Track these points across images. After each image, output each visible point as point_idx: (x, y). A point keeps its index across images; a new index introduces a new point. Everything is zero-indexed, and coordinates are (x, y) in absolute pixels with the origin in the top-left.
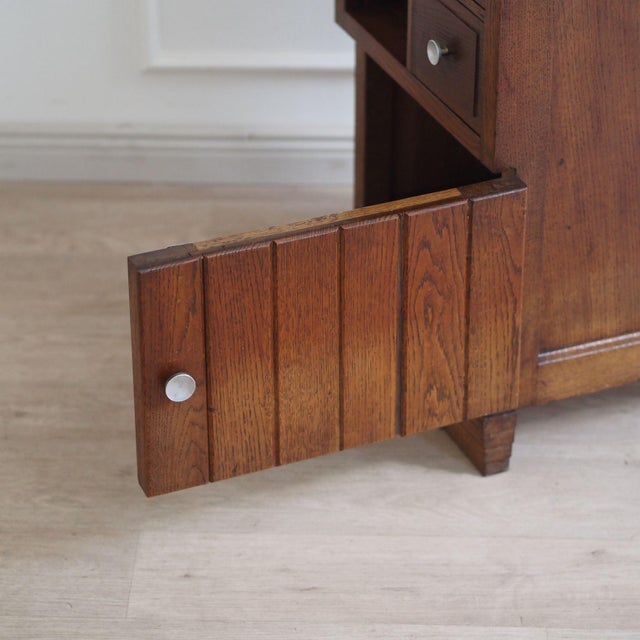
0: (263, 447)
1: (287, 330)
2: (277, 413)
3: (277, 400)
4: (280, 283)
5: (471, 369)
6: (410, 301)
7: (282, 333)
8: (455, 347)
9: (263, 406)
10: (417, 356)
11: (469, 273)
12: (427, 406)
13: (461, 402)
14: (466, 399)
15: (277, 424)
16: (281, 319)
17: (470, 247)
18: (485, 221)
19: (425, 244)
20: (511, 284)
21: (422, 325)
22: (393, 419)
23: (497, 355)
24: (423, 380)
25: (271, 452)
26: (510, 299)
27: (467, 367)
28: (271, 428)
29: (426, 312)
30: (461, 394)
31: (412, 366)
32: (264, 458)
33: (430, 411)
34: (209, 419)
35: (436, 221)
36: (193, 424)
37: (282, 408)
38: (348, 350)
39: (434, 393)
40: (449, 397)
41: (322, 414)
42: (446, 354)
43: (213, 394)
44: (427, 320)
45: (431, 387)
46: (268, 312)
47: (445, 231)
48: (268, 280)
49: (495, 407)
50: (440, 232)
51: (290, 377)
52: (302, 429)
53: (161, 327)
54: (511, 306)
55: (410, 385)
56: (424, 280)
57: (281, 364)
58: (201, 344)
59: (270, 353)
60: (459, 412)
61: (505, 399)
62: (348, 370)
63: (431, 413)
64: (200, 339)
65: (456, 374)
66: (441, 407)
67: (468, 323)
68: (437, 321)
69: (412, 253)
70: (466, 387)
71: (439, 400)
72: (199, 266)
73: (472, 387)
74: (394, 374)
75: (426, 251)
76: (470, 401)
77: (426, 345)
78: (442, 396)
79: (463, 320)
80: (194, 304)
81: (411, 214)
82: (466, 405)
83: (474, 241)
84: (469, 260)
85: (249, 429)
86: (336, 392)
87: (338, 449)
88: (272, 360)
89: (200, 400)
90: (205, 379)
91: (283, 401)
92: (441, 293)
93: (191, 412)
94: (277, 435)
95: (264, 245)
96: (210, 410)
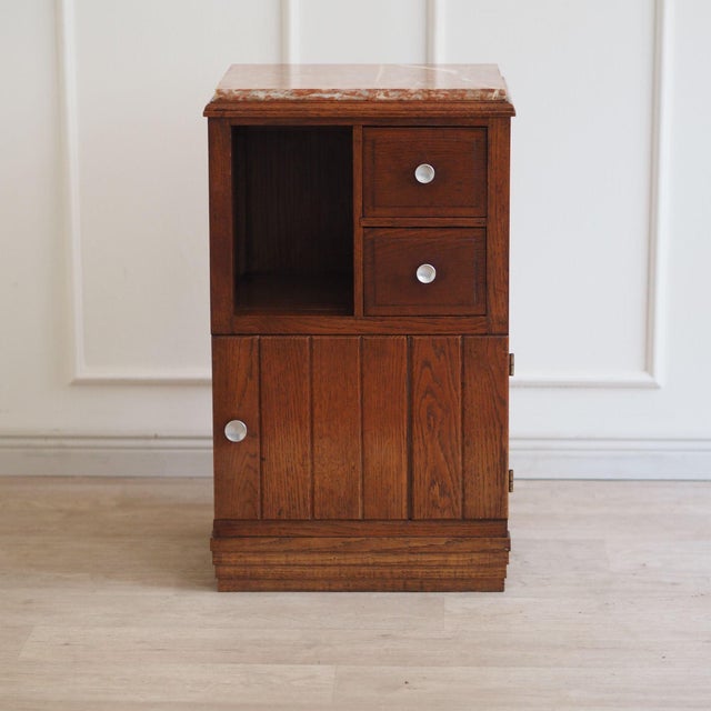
0: (301, 500)
1: (321, 406)
2: (313, 475)
3: (313, 463)
4: (315, 370)
5: (468, 476)
6: (416, 407)
7: (317, 410)
8: (453, 455)
9: (302, 465)
10: (423, 454)
11: (463, 395)
12: (431, 498)
13: (460, 503)
14: (463, 500)
15: (313, 484)
16: (315, 397)
17: (463, 373)
18: (475, 356)
19: (427, 364)
20: (497, 412)
21: (425, 430)
22: (405, 504)
23: (488, 469)
24: (427, 475)
25: (309, 506)
26: (497, 424)
27: (464, 472)
28: (309, 486)
29: (428, 418)
30: (460, 497)
31: (418, 462)
32: (302, 509)
33: (433, 502)
34: (261, 466)
35: (435, 347)
36: (248, 466)
37: (317, 471)
38: (368, 435)
39: (437, 488)
40: (449, 495)
41: (348, 483)
42: (446, 457)
43: (264, 447)
44: (429, 425)
45: (433, 483)
46: (307, 389)
47: (442, 358)
48: (307, 366)
49: (488, 512)
50: (439, 357)
51: (322, 446)
52: (332, 492)
53: (227, 384)
54: (497, 430)
55: (417, 477)
56: (426, 392)
57: (316, 434)
58: (257, 404)
59: (308, 425)
60: (458, 510)
61: (496, 508)
62: (368, 452)
63: (434, 504)
64: (256, 399)
65: (455, 478)
66: (443, 501)
67: (463, 437)
68: (437, 429)
69: (417, 368)
70: (463, 490)
71: (441, 495)
72: (256, 342)
73: (468, 491)
74: (405, 467)
75: (427, 369)
76: (467, 503)
77: (429, 446)
78: (443, 492)
79: (459, 431)
80: (251, 371)
81: (418, 338)
82: (463, 505)
83: (467, 370)
84: (463, 384)
85: (291, 482)
86: (359, 468)
87: (360, 517)
88: (308, 431)
89: (255, 448)
90: (257, 432)
91: (318, 466)
92: (440, 406)
93: (247, 457)
94: (313, 492)
95: (303, 338)
96: (262, 459)
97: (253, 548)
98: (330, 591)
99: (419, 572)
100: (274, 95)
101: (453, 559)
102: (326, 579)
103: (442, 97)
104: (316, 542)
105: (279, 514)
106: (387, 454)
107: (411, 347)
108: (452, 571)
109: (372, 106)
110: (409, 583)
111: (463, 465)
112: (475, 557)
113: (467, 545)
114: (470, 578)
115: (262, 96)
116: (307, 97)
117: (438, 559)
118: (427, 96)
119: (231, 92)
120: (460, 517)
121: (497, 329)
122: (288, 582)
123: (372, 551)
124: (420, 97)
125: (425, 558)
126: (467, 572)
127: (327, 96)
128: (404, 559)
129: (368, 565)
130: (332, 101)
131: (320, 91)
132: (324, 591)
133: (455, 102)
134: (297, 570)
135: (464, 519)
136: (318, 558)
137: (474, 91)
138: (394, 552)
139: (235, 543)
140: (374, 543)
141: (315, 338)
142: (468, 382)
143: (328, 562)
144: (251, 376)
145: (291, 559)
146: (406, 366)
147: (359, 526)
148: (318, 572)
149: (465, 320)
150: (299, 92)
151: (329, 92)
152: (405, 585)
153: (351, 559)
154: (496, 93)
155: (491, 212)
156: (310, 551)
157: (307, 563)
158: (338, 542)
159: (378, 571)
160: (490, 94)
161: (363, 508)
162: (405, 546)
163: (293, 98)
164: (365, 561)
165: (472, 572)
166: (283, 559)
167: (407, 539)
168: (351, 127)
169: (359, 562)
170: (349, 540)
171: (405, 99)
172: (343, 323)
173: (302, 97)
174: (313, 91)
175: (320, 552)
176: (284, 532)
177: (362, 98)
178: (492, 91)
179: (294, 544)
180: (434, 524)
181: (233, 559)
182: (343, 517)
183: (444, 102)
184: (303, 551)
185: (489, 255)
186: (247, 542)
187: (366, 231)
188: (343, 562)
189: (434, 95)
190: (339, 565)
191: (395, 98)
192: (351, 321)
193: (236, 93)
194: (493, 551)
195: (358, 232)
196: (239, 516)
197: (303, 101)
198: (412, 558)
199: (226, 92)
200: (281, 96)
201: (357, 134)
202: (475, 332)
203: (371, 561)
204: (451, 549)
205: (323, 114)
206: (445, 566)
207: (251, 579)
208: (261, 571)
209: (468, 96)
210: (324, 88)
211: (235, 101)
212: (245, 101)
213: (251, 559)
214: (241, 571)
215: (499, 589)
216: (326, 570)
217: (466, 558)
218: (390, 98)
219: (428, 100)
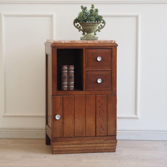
0: (72, 132)
1: (76, 111)
2: (74, 127)
3: (74, 124)
4: (75, 103)
5: (108, 126)
6: (97, 111)
8: (105, 121)
9: (72, 125)
10: (98, 121)
11: (107, 108)
13: (106, 132)
14: (107, 131)
15: (74, 129)
16: (75, 109)
18: (110, 99)
19: (99, 101)
20: (114, 111)
21: (99, 116)
22: (94, 133)
23: (112, 124)
24: (99, 126)
25: (73, 134)
26: (114, 114)
27: (107, 125)
28: (73, 129)
29: (100, 113)
30: (106, 131)
31: (97, 123)
33: (101, 132)
34: (63, 125)
35: (101, 97)
36: (60, 125)
38: (86, 117)
39: (101, 129)
40: (104, 130)
41: (82, 128)
42: (103, 122)
43: (64, 121)
44: (100, 115)
46: (73, 107)
47: (103, 99)
48: (73, 102)
49: (112, 134)
50: (102, 99)
51: (77, 120)
52: (78, 131)
53: (56, 106)
54: (114, 115)
55: (97, 126)
56: (99, 107)
57: (75, 118)
58: (62, 111)
59: (73, 115)
60: (106, 134)
61: (114, 133)
62: (86, 121)
63: (101, 133)
64: (62, 110)
65: (105, 126)
66: (103, 132)
67: (107, 117)
68: (102, 115)
69: (97, 102)
70: (107, 129)
72: (62, 97)
73: (108, 129)
74: (94, 124)
77: (100, 119)
78: (103, 130)
79: (106, 116)
80: (61, 104)
81: (97, 95)
82: (107, 133)
83: (108, 102)
84: (107, 105)
85: (70, 128)
86: (84, 125)
87: (85, 136)
88: (73, 116)
89: (62, 121)
90: (62, 117)
91: (76, 125)
92: (102, 110)
93: (60, 123)
94: (74, 131)
95: (72, 96)
96: (63, 123)
97: (61, 144)
98: (78, 153)
99: (97, 148)
100: (66, 42)
101: (105, 145)
102: (76, 150)
103: (102, 42)
104: (75, 142)
105: (67, 136)
106: (91, 121)
107: (96, 97)
108: (104, 148)
109: (88, 44)
110: (95, 151)
111: (107, 123)
112: (110, 144)
113: (108, 142)
114: (108, 149)
115: (63, 42)
116: (73, 42)
117: (101, 145)
118: (99, 42)
119: (57, 41)
120: (106, 135)
121: (114, 93)
122: (68, 152)
123: (87, 144)
124: (97, 42)
125: (99, 145)
126: (108, 148)
127: (77, 42)
128: (94, 145)
129: (86, 147)
130: (79, 43)
131: (76, 41)
132: (76, 153)
133: (105, 43)
134: (70, 149)
135: (107, 136)
136: (75, 146)
137: (109, 41)
138: (92, 144)
139: (57, 143)
140: (88, 142)
141: (75, 96)
142: (108, 105)
143: (78, 147)
144: (61, 105)
145: (69, 146)
146: (95, 102)
147: (84, 138)
148: (75, 149)
149: (107, 91)
150: (71, 41)
151: (78, 41)
153: (82, 146)
154: (114, 41)
155: (113, 67)
156: (74, 144)
157: (73, 147)
158: (80, 142)
159: (88, 148)
160: (112, 42)
161: (85, 134)
162: (94, 142)
163: (70, 42)
164: (86, 146)
165: (109, 148)
166: (67, 146)
167: (95, 141)
168: (83, 49)
169: (84, 146)
170: (82, 141)
171: (94, 43)
172: (81, 92)
173: (72, 42)
174: (74, 41)
175: (76, 144)
176: (68, 140)
177: (85, 43)
178: (113, 41)
179: (70, 143)
180: (101, 137)
181: (56, 146)
182: (81, 136)
183: (103, 43)
184: (72, 144)
185: (112, 77)
186: (60, 142)
187: (86, 71)
188: (81, 146)
189: (100, 42)
190: (80, 147)
191: (92, 42)
192: (83, 92)
193: (58, 42)
194: (113, 143)
195: (84, 72)
196: (58, 137)
197: (72, 43)
198: (96, 145)
199: (56, 41)
200: (68, 42)
201: (84, 50)
202: (109, 94)
203: (87, 146)
204: (104, 143)
205: (77, 46)
206: (103, 147)
207: (60, 151)
208: (62, 149)
209: (108, 42)
210: (77, 40)
211: (58, 43)
212: (60, 43)
213: (60, 146)
214: (58, 149)
215: (115, 151)
216: (77, 148)
217: (107, 145)
218: (91, 43)
219: (99, 43)
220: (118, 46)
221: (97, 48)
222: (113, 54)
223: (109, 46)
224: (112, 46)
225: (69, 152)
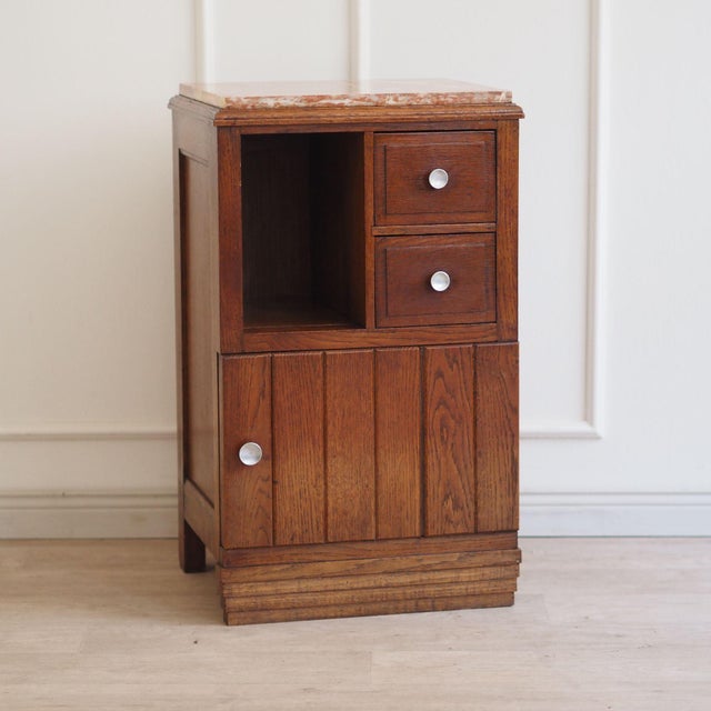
0: (315, 523)
1: (334, 425)
2: (326, 495)
3: (326, 484)
4: (328, 386)
5: (480, 488)
6: (430, 419)
7: (330, 427)
8: (466, 466)
9: (315, 486)
10: (436, 469)
11: (475, 405)
12: (444, 513)
13: (472, 515)
14: (476, 513)
15: (326, 505)
16: (329, 414)
17: (475, 383)
18: (486, 364)
19: (440, 374)
20: (509, 421)
21: (439, 444)
22: (418, 521)
23: (500, 480)
24: (441, 489)
25: (321, 529)
26: (509, 433)
27: (476, 484)
28: (322, 508)
29: (442, 430)
30: (472, 508)
31: (432, 476)
32: (315, 532)
33: (447, 516)
34: (274, 490)
35: (448, 357)
36: (260, 491)
37: (330, 492)
38: (381, 452)
40: (462, 508)
41: (361, 503)
42: (459, 470)
43: (277, 470)
44: (442, 437)
45: (446, 497)
46: (319, 408)
47: (455, 366)
48: (320, 382)
49: (500, 524)
50: (451, 367)
51: (336, 465)
52: (345, 513)
53: (239, 405)
54: (509, 439)
55: (430, 493)
56: (439, 404)
57: (329, 454)
58: (269, 425)
59: (321, 443)
60: (471, 523)
61: (508, 519)
62: (381, 469)
63: (448, 519)
64: (268, 420)
65: (467, 490)
66: (456, 516)
67: (475, 447)
68: (450, 441)
69: (430, 379)
70: (476, 503)
71: (454, 509)
72: (269, 361)
73: (481, 503)
74: (418, 481)
75: (441, 379)
76: (479, 515)
77: (443, 460)
78: (456, 506)
79: (472, 443)
80: (263, 392)
81: (429, 348)
82: (476, 519)
83: (479, 379)
84: (475, 393)
85: (304, 505)
86: (372, 486)
87: (373, 537)
88: (322, 449)
89: (267, 472)
90: (271, 455)
91: (331, 486)
92: (453, 417)
93: (260, 482)
94: (326, 515)
95: (316, 353)
96: (274, 482)
97: (266, 577)
98: (342, 617)
99: (431, 590)
100: (283, 103)
101: (464, 575)
102: (336, 605)
103: (450, 100)
104: (329, 567)
105: (292, 539)
106: (400, 470)
107: (423, 358)
108: (463, 587)
109: (384, 112)
110: (421, 603)
111: (476, 477)
112: (487, 571)
113: (478, 560)
114: (482, 594)
115: (271, 103)
116: (317, 104)
117: (450, 575)
118: (435, 100)
119: (239, 100)
120: (472, 530)
121: (507, 336)
122: (299, 611)
123: (385, 573)
124: (429, 102)
125: (438, 576)
126: (479, 587)
127: (337, 102)
128: (417, 578)
129: (381, 587)
130: (342, 107)
131: (330, 98)
132: (335, 617)
133: (463, 106)
134: (309, 597)
135: (476, 533)
136: (330, 583)
137: (481, 94)
138: (408, 571)
139: (246, 573)
140: (387, 564)
141: (328, 353)
142: (480, 391)
143: (341, 587)
144: (264, 397)
145: (304, 585)
146: (418, 376)
147: (369, 546)
148: (330, 597)
149: (475, 328)
150: (309, 99)
151: (338, 98)
152: (417, 605)
153: (363, 582)
154: (503, 95)
155: (501, 216)
156: (323, 577)
157: (318, 589)
158: (351, 565)
159: (390, 592)
160: (497, 97)
161: (377, 528)
162: (418, 564)
163: (303, 104)
164: (378, 584)
165: (484, 587)
166: (294, 586)
167: (420, 557)
168: (363, 133)
169: (372, 584)
170: (362, 562)
171: (414, 103)
172: (355, 337)
173: (311, 104)
174: (322, 97)
175: (332, 576)
176: (296, 559)
177: (371, 104)
178: (500, 93)
179: (307, 570)
180: (446, 540)
181: (244, 589)
182: (357, 538)
183: (453, 105)
184: (316, 577)
185: (499, 262)
186: (259, 570)
187: (379, 239)
188: (355, 586)
189: (442, 99)
190: (352, 589)
191: (404, 103)
192: (363, 334)
193: (245, 101)
194: (505, 565)
195: (370, 241)
196: (252, 544)
197: (314, 108)
198: (425, 577)
199: (234, 100)
200: (289, 103)
201: (368, 140)
202: (484, 339)
203: (383, 583)
204: (465, 565)
205: (335, 120)
206: (457, 583)
207: (262, 610)
208: (272, 600)
209: (476, 99)
210: (334, 94)
211: (244, 109)
212: (254, 109)
213: (263, 589)
214: (250, 602)
215: (510, 603)
216: (339, 595)
217: (478, 573)
218: (399, 103)
219: (437, 104)
220: (522, 116)
221: (425, 127)
222: (503, 153)
223: (485, 119)
224: (496, 119)
225: (305, 613)
